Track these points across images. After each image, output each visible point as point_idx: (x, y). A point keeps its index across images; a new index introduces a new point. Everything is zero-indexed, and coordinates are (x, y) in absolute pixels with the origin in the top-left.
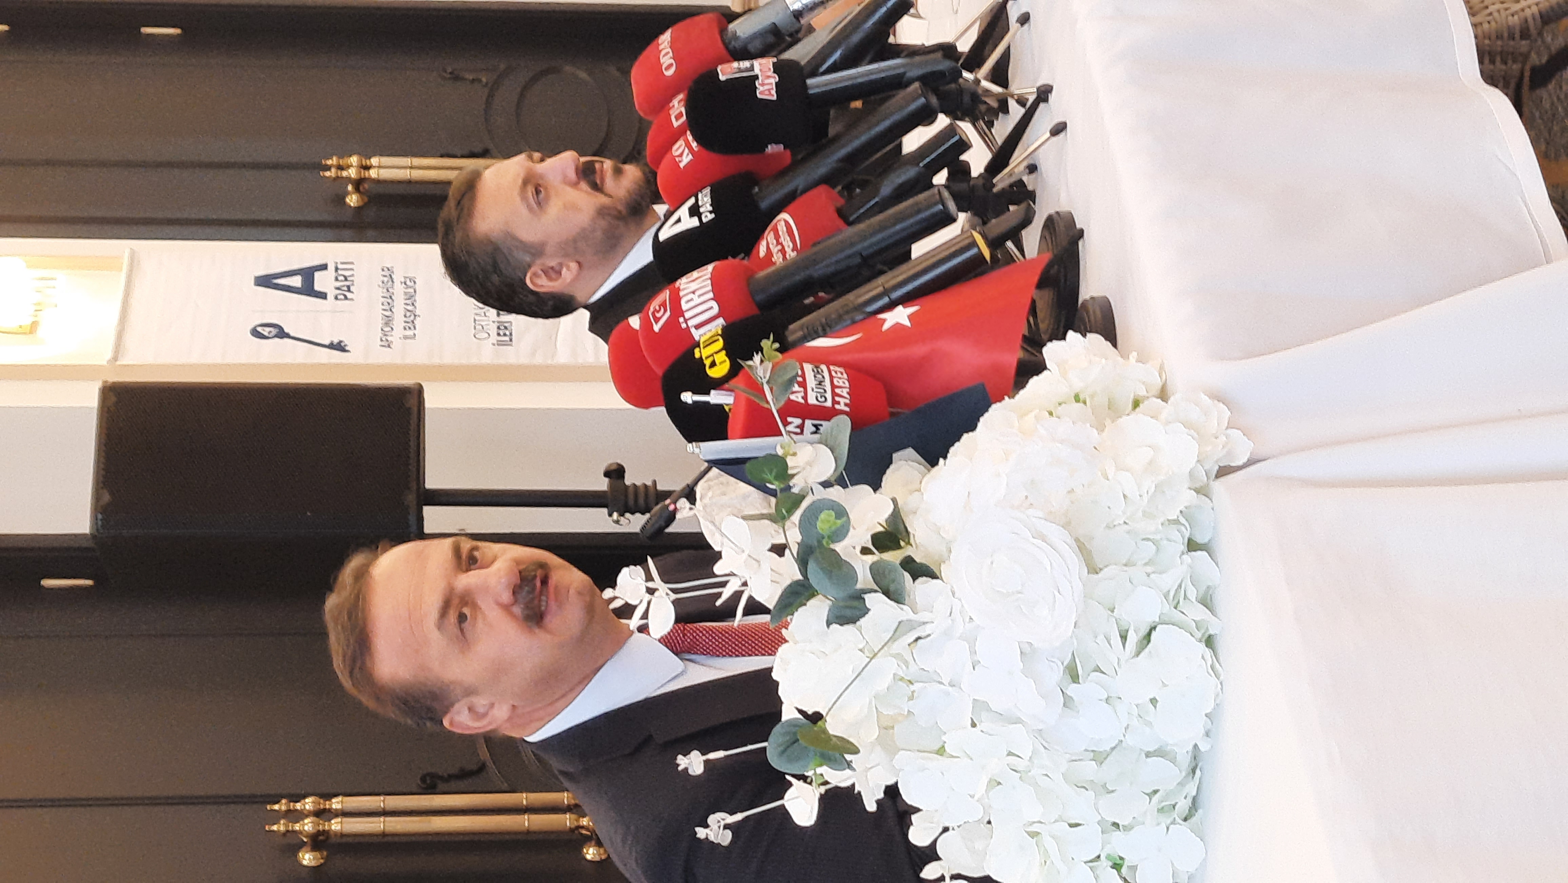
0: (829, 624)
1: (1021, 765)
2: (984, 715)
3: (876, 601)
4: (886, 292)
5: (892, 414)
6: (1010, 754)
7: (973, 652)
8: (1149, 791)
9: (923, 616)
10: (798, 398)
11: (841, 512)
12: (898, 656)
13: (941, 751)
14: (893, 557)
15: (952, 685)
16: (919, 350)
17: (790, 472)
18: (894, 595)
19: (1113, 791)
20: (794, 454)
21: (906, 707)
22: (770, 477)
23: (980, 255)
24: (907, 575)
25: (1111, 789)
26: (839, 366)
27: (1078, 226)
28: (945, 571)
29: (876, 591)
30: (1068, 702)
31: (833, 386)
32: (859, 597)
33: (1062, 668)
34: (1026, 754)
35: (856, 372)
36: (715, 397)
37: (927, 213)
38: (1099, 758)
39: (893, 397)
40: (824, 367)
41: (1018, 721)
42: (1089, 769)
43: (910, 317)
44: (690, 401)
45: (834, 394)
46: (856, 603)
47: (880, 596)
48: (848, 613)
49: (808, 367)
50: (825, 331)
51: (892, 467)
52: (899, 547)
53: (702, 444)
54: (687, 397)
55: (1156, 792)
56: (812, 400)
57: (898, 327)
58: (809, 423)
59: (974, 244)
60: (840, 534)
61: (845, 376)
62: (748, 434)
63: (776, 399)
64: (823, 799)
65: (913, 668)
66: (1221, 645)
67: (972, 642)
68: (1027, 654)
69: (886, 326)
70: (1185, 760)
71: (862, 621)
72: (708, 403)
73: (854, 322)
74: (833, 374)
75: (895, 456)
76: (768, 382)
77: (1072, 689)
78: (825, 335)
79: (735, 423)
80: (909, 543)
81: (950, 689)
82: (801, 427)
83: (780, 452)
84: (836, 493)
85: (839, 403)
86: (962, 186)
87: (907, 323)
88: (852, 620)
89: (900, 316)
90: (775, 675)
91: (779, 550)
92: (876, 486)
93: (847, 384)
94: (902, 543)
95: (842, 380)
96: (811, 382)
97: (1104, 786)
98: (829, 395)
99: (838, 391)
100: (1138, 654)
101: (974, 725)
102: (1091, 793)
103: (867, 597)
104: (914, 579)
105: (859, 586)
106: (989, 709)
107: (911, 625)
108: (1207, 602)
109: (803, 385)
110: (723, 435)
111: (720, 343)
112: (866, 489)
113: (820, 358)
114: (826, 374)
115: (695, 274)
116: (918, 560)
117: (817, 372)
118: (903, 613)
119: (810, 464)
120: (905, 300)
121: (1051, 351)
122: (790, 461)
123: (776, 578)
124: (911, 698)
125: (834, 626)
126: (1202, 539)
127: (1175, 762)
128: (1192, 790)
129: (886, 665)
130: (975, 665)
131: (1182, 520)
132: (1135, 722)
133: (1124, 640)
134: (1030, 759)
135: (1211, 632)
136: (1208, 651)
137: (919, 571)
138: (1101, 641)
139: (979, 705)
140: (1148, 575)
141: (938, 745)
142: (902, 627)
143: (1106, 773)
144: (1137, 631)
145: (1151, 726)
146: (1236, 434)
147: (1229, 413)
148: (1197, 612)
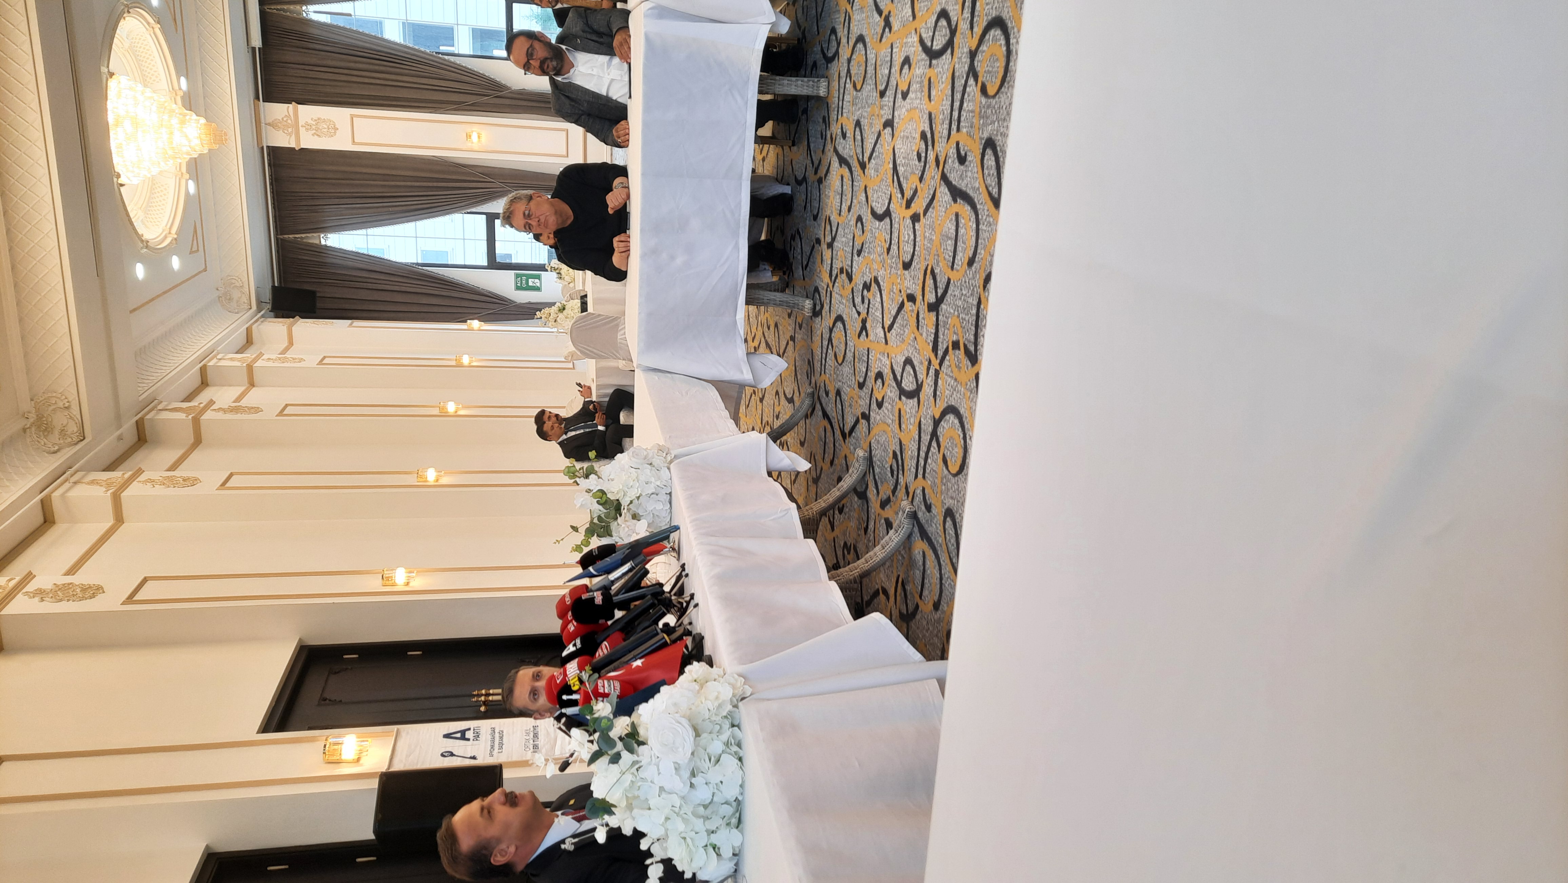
0: (609, 765)
1: (677, 810)
2: (663, 792)
3: (625, 755)
6: (673, 806)
7: (658, 770)
8: (723, 817)
9: (641, 759)
12: (633, 774)
13: (650, 809)
14: (632, 740)
15: (652, 782)
18: (631, 751)
19: (711, 818)
21: (636, 793)
22: (587, 713)
24: (636, 745)
25: (709, 818)
28: (649, 742)
29: (624, 750)
30: (692, 785)
32: (619, 754)
33: (689, 773)
34: (678, 806)
38: (705, 807)
41: (675, 794)
42: (701, 811)
47: (626, 752)
48: (616, 760)
49: (606, 682)
55: (724, 817)
57: (638, 666)
58: (605, 699)
60: (611, 729)
64: (608, 832)
65: (638, 778)
66: (744, 761)
67: (658, 766)
68: (677, 769)
70: (734, 804)
71: (621, 762)
77: (694, 780)
80: (637, 735)
81: (651, 784)
82: (603, 701)
88: (617, 762)
90: (592, 788)
91: (591, 741)
94: (634, 735)
97: (707, 817)
100: (715, 765)
101: (659, 796)
103: (622, 754)
104: (639, 746)
105: (620, 751)
106: (665, 791)
107: (637, 762)
108: (739, 745)
111: (577, 678)
113: (609, 679)
115: (572, 662)
116: (640, 739)
118: (634, 757)
121: (688, 669)
122: (595, 708)
123: (590, 750)
124: (637, 789)
125: (611, 765)
126: (736, 723)
127: (731, 806)
128: (737, 815)
129: (628, 778)
130: (659, 774)
131: (729, 717)
132: (716, 791)
133: (710, 760)
134: (680, 807)
135: (740, 755)
136: (739, 763)
137: (641, 743)
138: (703, 761)
139: (662, 789)
140: (718, 736)
141: (648, 807)
142: (634, 763)
143: (708, 812)
144: (715, 757)
145: (721, 792)
146: (746, 687)
147: (744, 680)
148: (735, 748)
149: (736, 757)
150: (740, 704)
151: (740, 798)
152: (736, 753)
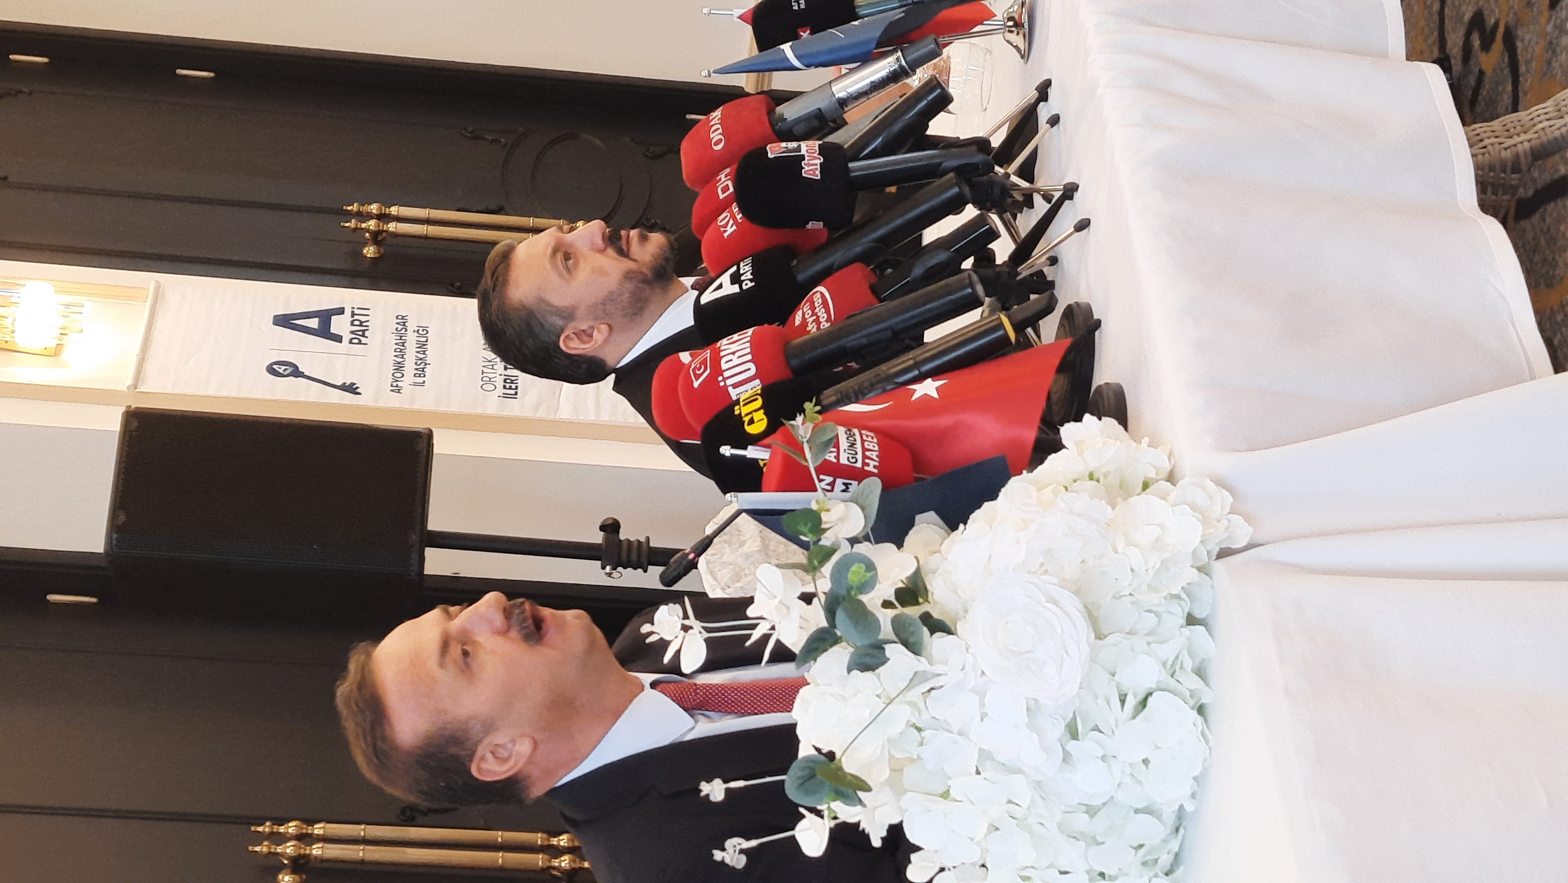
0: (849, 671)
1: (1018, 812)
2: (988, 764)
3: (895, 652)
4: (917, 365)
5: (917, 479)
6: (1010, 802)
7: (982, 705)
8: (1135, 844)
9: (937, 669)
10: (831, 457)
11: (870, 567)
12: (912, 704)
13: (945, 795)
14: (913, 612)
15: (960, 734)
16: (944, 421)
17: (824, 526)
18: (914, 648)
19: (1103, 843)
20: (828, 510)
21: (915, 752)
22: (806, 530)
23: (1006, 337)
24: (925, 629)
25: (1100, 840)
26: (870, 431)
27: (1096, 317)
28: (959, 627)
29: (896, 643)
30: (1067, 757)
31: (864, 450)
32: (879, 646)
33: (1064, 725)
34: (1025, 802)
35: (885, 437)
36: (752, 452)
37: (959, 295)
38: (1091, 811)
39: (918, 462)
40: (856, 431)
41: (1019, 771)
42: (1081, 821)
43: (937, 389)
44: (728, 454)
45: (865, 457)
46: (876, 652)
47: (900, 647)
48: (868, 660)
49: (841, 431)
50: (857, 397)
51: (914, 529)
52: (917, 603)
53: (740, 495)
54: (726, 451)
55: (1141, 846)
56: (843, 460)
57: (926, 398)
58: (839, 481)
59: (1001, 326)
60: (866, 586)
61: (875, 440)
62: (784, 487)
63: (814, 457)
65: (926, 716)
66: (1212, 713)
67: (982, 695)
68: (1032, 709)
69: (916, 396)
70: (1170, 817)
71: (881, 670)
72: (744, 456)
73: (885, 391)
74: (865, 437)
75: (918, 518)
76: (807, 442)
77: (1072, 745)
78: (857, 401)
79: (770, 476)
80: (927, 600)
81: (959, 738)
82: (832, 484)
83: (814, 506)
84: (863, 548)
85: (868, 465)
86: (989, 272)
87: (935, 395)
88: (872, 668)
89: (929, 388)
91: (807, 598)
92: (900, 545)
93: (877, 448)
94: (921, 600)
95: (873, 444)
96: (844, 444)
97: (1094, 838)
98: (859, 457)
99: (868, 453)
100: (1134, 715)
101: (978, 773)
102: (1082, 844)
103: (887, 647)
104: (932, 632)
105: (881, 636)
106: (993, 760)
107: (925, 677)
108: (1201, 673)
109: (837, 446)
110: (757, 488)
111: (759, 403)
112: (891, 547)
113: (852, 422)
114: (858, 437)
116: (935, 615)
117: (850, 435)
118: (920, 664)
119: (841, 520)
120: (934, 374)
121: (1068, 431)
122: (824, 516)
123: (804, 624)
124: (921, 744)
125: (855, 672)
126: (1199, 614)
127: (1159, 818)
128: (1174, 846)
129: (902, 713)
130: (983, 717)
131: (1184, 596)
132: (1127, 780)
133: (1123, 702)
134: (1029, 808)
135: (1203, 701)
136: (1199, 719)
137: (936, 626)
138: (1101, 701)
139: (984, 755)
140: (1149, 644)
141: (944, 789)
142: (917, 678)
143: (1097, 826)
144: (1135, 695)
145: (1139, 782)
146: (1237, 519)
147: (1232, 499)
148: (1193, 682)
149: (1192, 703)
150: (1220, 567)
151: (1189, 807)
152: (1192, 694)
